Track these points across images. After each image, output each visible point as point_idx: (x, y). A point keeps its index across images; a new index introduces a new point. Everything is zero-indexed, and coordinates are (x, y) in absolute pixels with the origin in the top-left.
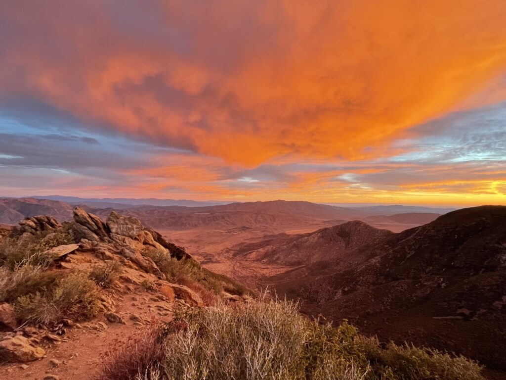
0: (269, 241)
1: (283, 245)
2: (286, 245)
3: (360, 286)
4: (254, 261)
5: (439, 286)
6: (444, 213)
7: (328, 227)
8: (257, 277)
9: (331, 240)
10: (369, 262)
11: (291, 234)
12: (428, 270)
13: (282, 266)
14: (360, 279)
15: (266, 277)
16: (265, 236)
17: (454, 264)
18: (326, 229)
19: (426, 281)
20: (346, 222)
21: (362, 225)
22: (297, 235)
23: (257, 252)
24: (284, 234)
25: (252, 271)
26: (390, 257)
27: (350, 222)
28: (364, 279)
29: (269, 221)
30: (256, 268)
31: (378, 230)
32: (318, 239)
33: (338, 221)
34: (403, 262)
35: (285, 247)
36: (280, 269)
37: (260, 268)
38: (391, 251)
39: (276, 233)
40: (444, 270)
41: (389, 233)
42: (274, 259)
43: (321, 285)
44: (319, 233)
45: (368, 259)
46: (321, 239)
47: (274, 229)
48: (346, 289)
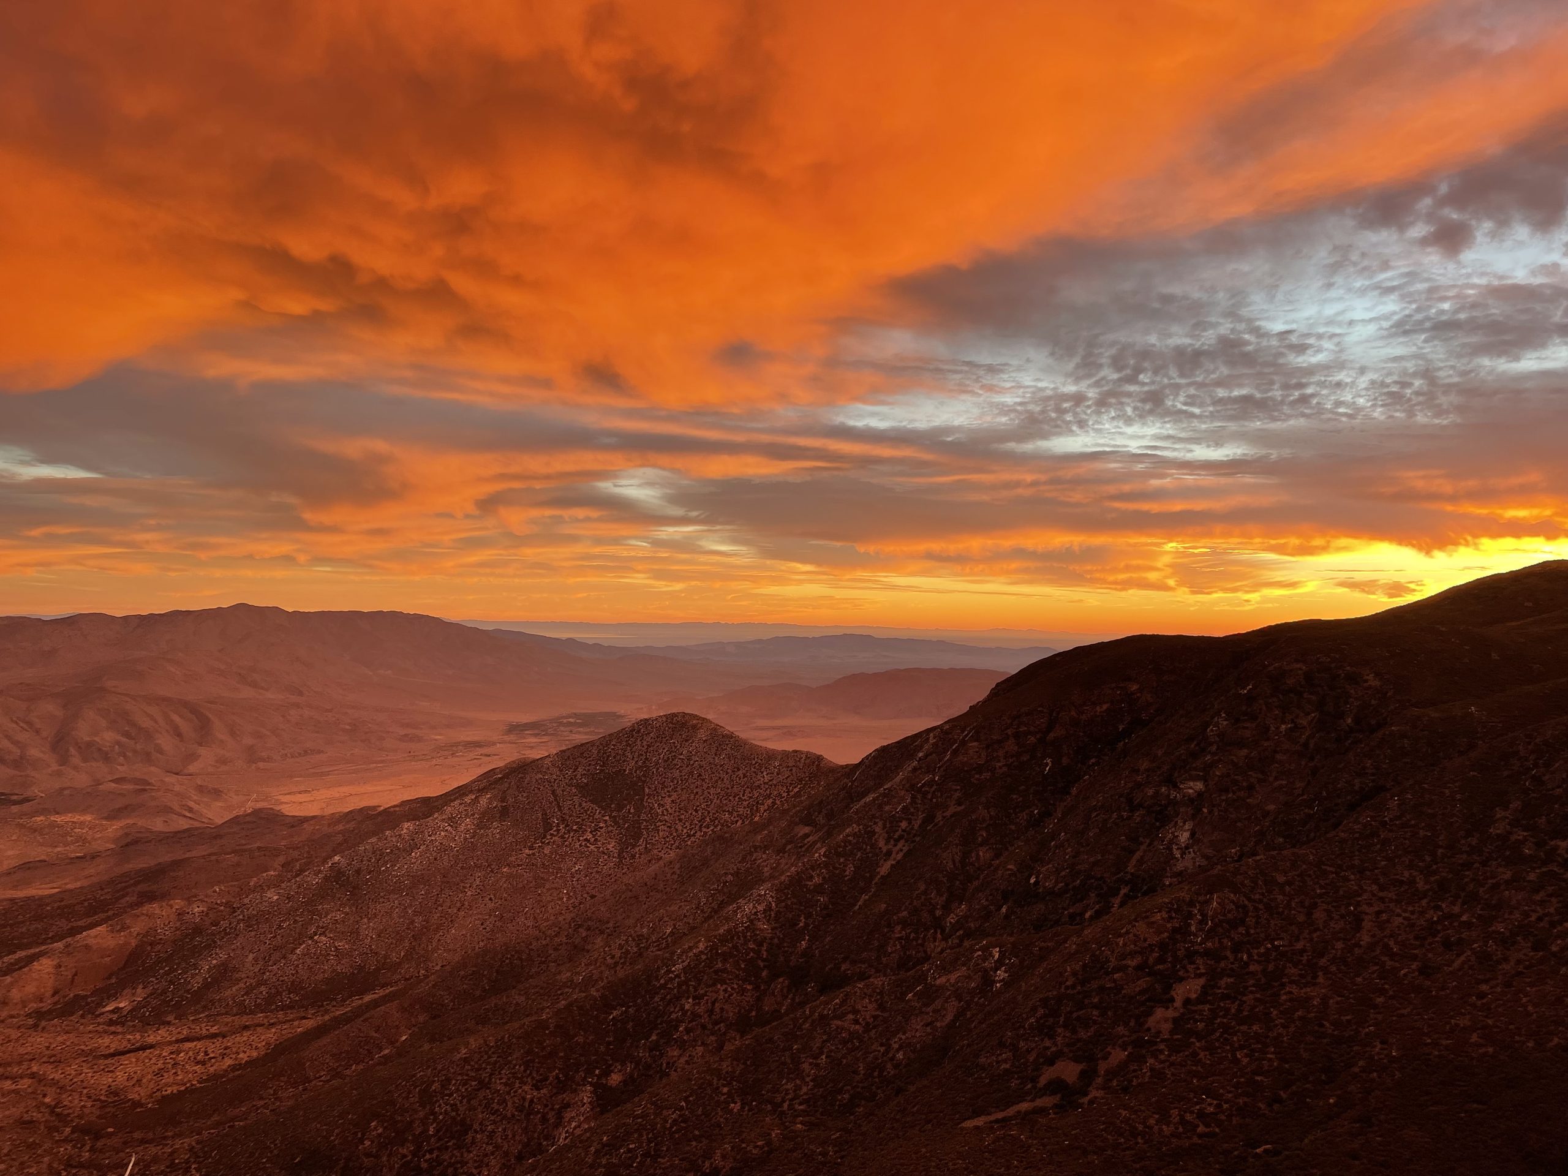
0: (158, 872)
1: (261, 888)
2: (275, 884)
3: (682, 1045)
4: (39, 1015)
5: (987, 981)
6: (1013, 666)
7: (536, 754)
8: (63, 1118)
9: (548, 826)
10: (727, 919)
11: (312, 810)
12: (952, 919)
13: (246, 1020)
14: (685, 1012)
15: (137, 1104)
16: (131, 844)
17: (1036, 883)
18: (520, 770)
19: (944, 969)
20: (627, 723)
21: (702, 734)
22: (349, 816)
23: (68, 951)
24: (267, 819)
25: (25, 1084)
26: (816, 880)
27: (645, 722)
28: (700, 1010)
29: (166, 742)
30: (56, 1061)
31: (771, 755)
32: (479, 826)
33: (587, 720)
34: (865, 897)
35: (273, 896)
36: (229, 1042)
37: (93, 1056)
38: (819, 854)
39: (216, 813)
40: (1004, 910)
41: (814, 766)
42: (196, 984)
43: (483, 1085)
44: (482, 791)
45: (722, 905)
46: (495, 829)
47: (201, 789)
48: (615, 1079)
